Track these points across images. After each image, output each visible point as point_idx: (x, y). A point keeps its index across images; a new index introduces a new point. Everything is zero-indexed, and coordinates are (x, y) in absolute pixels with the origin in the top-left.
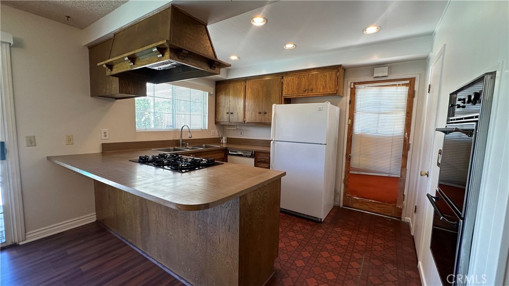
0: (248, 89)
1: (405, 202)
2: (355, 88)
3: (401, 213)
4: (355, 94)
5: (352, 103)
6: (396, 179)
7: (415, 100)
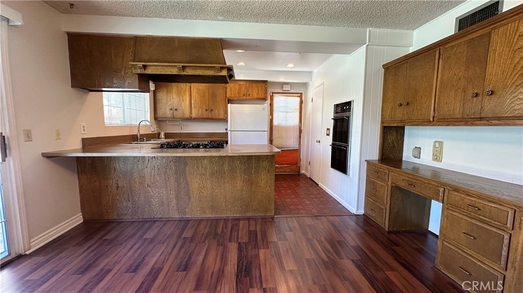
0: (194, 89)
1: (301, 163)
2: (273, 95)
3: (300, 169)
4: (273, 100)
5: (271, 105)
6: (297, 150)
7: (303, 105)
